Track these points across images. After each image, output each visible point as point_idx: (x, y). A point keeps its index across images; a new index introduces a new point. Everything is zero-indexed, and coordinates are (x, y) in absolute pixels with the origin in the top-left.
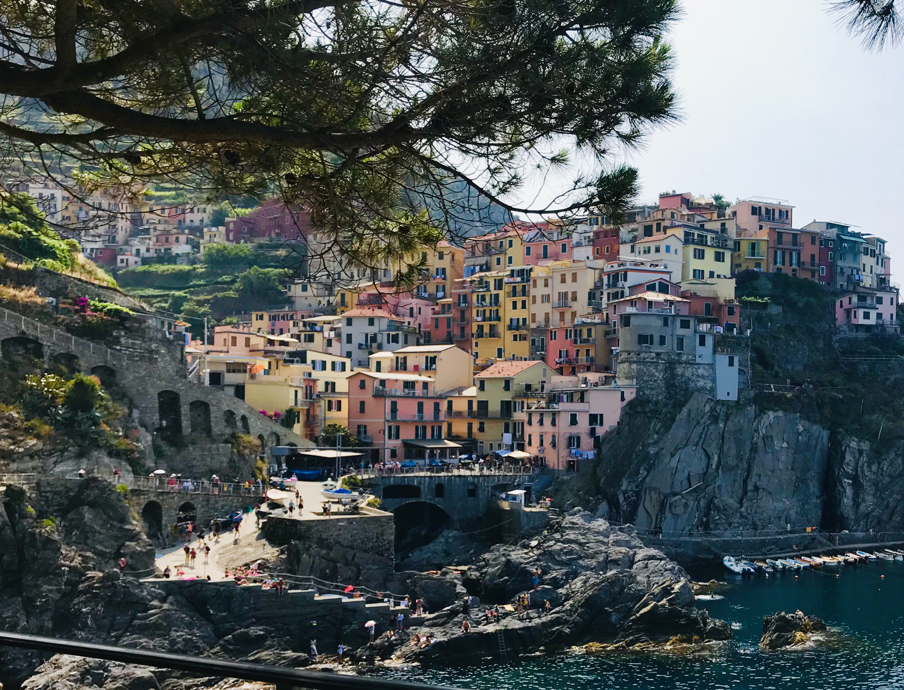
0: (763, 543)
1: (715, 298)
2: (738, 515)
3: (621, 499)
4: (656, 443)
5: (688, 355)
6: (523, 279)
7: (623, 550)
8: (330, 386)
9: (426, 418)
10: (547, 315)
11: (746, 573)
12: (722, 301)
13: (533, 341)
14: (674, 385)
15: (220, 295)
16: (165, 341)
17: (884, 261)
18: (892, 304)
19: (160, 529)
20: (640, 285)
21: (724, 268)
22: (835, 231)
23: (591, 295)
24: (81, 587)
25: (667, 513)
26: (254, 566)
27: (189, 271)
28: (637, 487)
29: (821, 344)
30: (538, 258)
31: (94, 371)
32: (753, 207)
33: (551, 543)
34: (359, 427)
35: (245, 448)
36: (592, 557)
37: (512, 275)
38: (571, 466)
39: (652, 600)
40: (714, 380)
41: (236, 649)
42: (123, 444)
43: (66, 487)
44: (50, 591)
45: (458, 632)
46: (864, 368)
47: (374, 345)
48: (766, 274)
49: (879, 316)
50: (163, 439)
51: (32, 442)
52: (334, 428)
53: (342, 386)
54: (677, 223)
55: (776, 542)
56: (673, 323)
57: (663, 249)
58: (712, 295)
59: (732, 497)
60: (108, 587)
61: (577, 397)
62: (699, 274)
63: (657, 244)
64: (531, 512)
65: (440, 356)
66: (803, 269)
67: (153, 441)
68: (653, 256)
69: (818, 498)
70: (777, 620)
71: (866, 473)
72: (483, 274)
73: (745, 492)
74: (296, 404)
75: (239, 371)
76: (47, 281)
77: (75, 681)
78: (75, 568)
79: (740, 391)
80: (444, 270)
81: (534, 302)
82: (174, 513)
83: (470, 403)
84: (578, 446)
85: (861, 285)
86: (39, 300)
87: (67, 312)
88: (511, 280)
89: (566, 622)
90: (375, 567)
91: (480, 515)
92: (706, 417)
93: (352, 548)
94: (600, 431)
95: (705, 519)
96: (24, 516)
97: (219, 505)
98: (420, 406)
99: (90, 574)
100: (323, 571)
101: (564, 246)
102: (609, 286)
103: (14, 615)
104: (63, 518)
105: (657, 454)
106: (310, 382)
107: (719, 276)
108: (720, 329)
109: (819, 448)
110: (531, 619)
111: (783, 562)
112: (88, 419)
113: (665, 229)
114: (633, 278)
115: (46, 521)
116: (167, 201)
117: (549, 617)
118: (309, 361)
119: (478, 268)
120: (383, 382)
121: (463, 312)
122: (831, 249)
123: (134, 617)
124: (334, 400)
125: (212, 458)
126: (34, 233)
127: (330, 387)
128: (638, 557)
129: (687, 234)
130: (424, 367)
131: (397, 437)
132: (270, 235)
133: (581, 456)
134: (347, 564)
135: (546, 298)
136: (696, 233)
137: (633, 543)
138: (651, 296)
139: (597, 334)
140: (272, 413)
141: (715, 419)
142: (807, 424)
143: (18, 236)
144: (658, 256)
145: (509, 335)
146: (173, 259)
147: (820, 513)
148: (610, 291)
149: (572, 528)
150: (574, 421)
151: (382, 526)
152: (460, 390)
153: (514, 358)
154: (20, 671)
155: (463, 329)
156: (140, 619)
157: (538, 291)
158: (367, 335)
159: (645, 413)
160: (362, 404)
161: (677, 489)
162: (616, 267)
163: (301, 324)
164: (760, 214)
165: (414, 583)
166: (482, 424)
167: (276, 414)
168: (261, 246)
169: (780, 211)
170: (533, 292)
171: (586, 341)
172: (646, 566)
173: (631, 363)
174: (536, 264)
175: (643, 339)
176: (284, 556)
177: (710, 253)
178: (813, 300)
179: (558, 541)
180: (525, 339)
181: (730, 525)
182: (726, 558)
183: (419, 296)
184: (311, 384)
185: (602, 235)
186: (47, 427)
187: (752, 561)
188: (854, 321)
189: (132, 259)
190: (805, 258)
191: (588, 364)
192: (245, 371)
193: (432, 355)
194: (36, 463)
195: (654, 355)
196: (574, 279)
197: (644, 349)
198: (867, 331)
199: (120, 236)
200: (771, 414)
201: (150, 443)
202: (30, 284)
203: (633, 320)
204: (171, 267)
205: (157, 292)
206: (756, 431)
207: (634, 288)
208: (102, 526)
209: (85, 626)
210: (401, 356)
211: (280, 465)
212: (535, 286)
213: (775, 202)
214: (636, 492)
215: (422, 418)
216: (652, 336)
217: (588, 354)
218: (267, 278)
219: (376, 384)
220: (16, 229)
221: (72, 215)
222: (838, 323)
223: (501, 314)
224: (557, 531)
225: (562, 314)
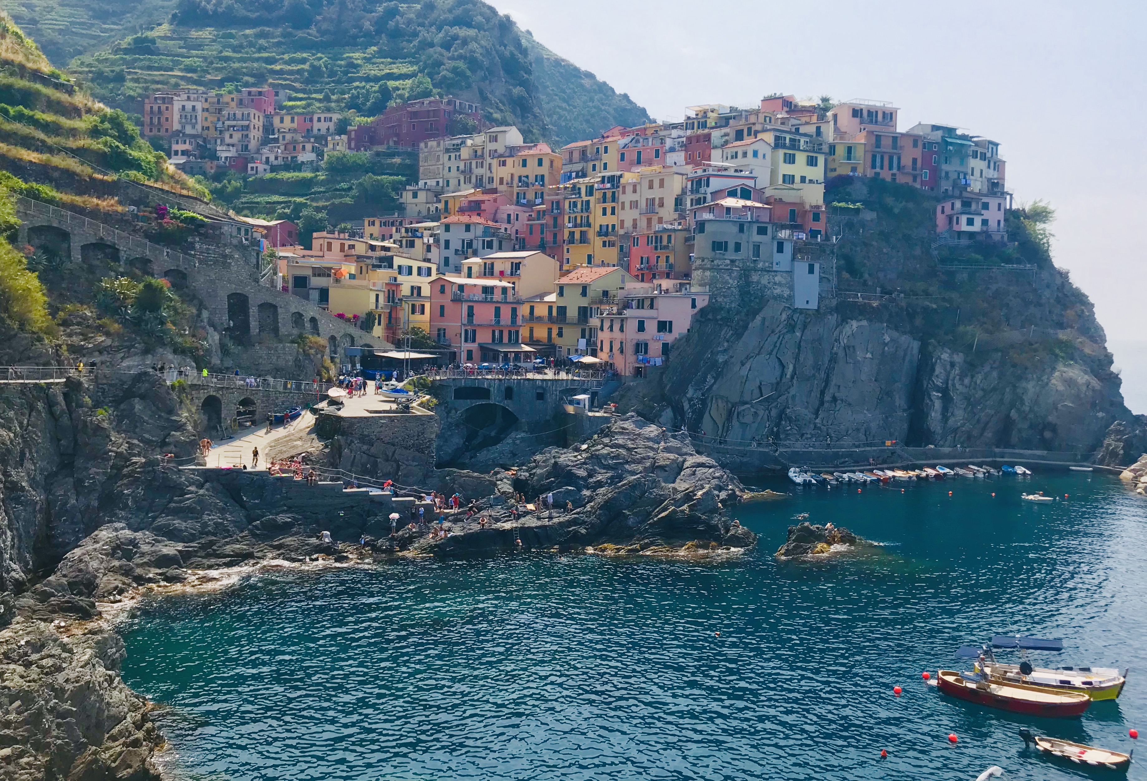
0: (836, 456)
1: (802, 204)
2: (812, 426)
3: (686, 406)
4: (725, 351)
5: (764, 262)
6: (613, 185)
7: (672, 456)
8: (416, 290)
9: (502, 323)
10: (635, 220)
11: (807, 484)
12: (808, 207)
13: (622, 247)
14: (748, 293)
15: (337, 201)
16: (240, 247)
17: (998, 165)
18: (999, 209)
19: (220, 422)
20: (721, 191)
21: (817, 173)
22: (940, 133)
23: (679, 202)
24: (125, 471)
25: (735, 423)
26: (300, 459)
27: (312, 178)
28: (703, 395)
29: (918, 251)
30: (632, 164)
31: (167, 274)
32: (854, 110)
33: (599, 447)
34: (439, 330)
35: (311, 348)
36: (639, 462)
37: (603, 181)
38: (638, 372)
39: (672, 505)
40: (791, 288)
41: (262, 534)
42: (189, 342)
43: (121, 380)
44: (97, 474)
45: (475, 527)
46: (962, 276)
47: (470, 251)
48: (863, 179)
49: (985, 222)
50: (231, 338)
51: (101, 339)
52: (415, 331)
53: (426, 291)
54: (769, 127)
55: (850, 455)
56: (749, 228)
57: (750, 154)
58: (798, 201)
59: (806, 408)
60: (149, 472)
61: (647, 303)
62: (789, 179)
63: (744, 148)
64: (594, 417)
65: (525, 262)
66: (903, 173)
67: (220, 339)
68: (740, 161)
69: (904, 411)
70: (799, 530)
71: (957, 386)
72: (576, 181)
73: (822, 403)
74: (377, 307)
75: (324, 275)
76: (130, 191)
77: (107, 555)
78: (121, 453)
79: (821, 298)
80: (543, 176)
81: (623, 208)
82: (233, 407)
83: (550, 308)
84: (646, 352)
85: (969, 189)
86: (120, 209)
87: (147, 219)
88: (601, 186)
89: (584, 522)
90: (415, 463)
91: (548, 418)
92: (781, 326)
93: (394, 445)
94: (669, 338)
95: (775, 429)
96: (80, 405)
97: (279, 402)
98: (498, 311)
99: (135, 459)
100: (364, 465)
101: (657, 151)
102: (692, 191)
103: (65, 495)
104: (116, 408)
105: (726, 362)
106: (393, 286)
107: (811, 181)
108: (803, 236)
109: (908, 358)
110: (550, 518)
111: (851, 475)
112: (156, 318)
113: (756, 133)
114: (716, 184)
115: (100, 411)
116: (298, 110)
117: (567, 518)
118: (395, 266)
119: (574, 175)
120: (461, 287)
121: (555, 219)
122: (935, 153)
123: (171, 501)
124: (417, 304)
125: (278, 357)
126: (122, 147)
127: (415, 292)
128: (687, 464)
129: (777, 138)
130: (509, 272)
131: (474, 341)
132: (388, 143)
133: (649, 362)
134: (387, 460)
135: (634, 205)
136: (788, 137)
137: (684, 450)
138: (730, 202)
139: (677, 240)
140: (350, 316)
141: (791, 328)
142: (895, 334)
143: (106, 150)
144: (745, 161)
145: (598, 241)
146: (298, 167)
147: (905, 426)
148: (693, 197)
149: (622, 433)
150: (641, 327)
151: (423, 425)
152: (542, 296)
153: (603, 264)
154: (68, 544)
155: (555, 236)
156: (176, 502)
157: (627, 198)
158: (463, 241)
159: (717, 320)
160: (442, 308)
161: (747, 398)
162: (700, 172)
163: (403, 230)
164: (861, 116)
165: (453, 480)
166: (560, 329)
167: (355, 317)
168: (378, 154)
169: (884, 113)
170: (622, 198)
171: (666, 247)
172: (694, 473)
173: (705, 269)
174: (629, 171)
175: (718, 246)
176: (327, 450)
177: (801, 158)
178: (911, 205)
179: (606, 445)
180: (613, 245)
181: (802, 435)
182: (792, 469)
183: (518, 203)
184: (394, 288)
185: (694, 141)
186: (116, 325)
187: (819, 473)
188: (956, 228)
189: (261, 167)
190: (907, 161)
191: (667, 270)
192: (329, 275)
193: (517, 261)
194: (105, 357)
195: (728, 262)
196: (662, 184)
197: (717, 256)
198: (970, 239)
199: (253, 145)
200: (855, 324)
201: (217, 342)
202: (112, 195)
203: (707, 226)
204: (297, 174)
205: (281, 199)
206: (837, 340)
207: (716, 194)
208: (151, 417)
209: (126, 507)
210: (489, 262)
211: (354, 365)
212: (624, 192)
213: (878, 104)
214: (701, 400)
215: (499, 322)
216: (726, 243)
217: (667, 261)
218: (380, 185)
219: (455, 289)
220: (105, 144)
221: (210, 125)
222: (938, 230)
223: (591, 220)
224: (606, 436)
225: (649, 221)
